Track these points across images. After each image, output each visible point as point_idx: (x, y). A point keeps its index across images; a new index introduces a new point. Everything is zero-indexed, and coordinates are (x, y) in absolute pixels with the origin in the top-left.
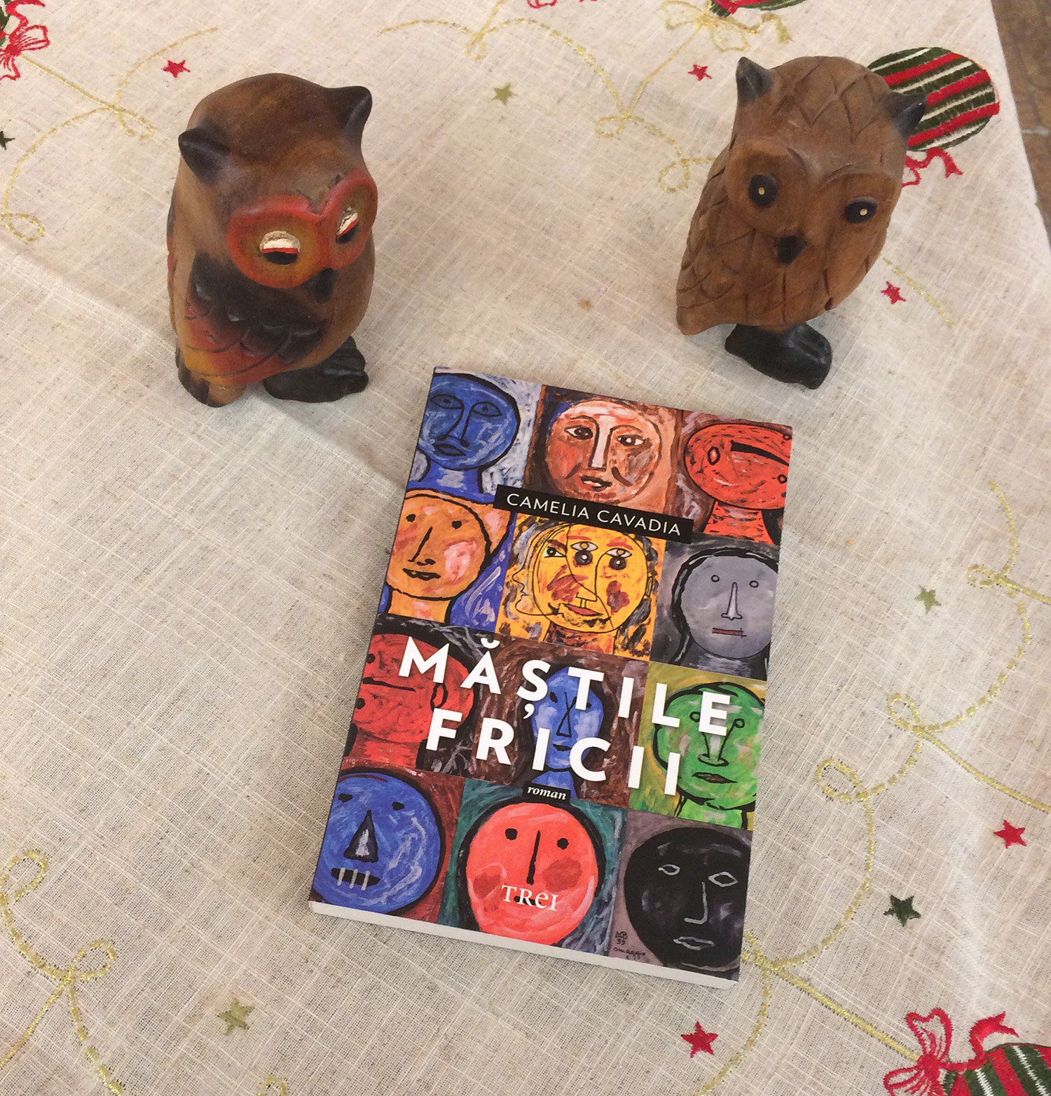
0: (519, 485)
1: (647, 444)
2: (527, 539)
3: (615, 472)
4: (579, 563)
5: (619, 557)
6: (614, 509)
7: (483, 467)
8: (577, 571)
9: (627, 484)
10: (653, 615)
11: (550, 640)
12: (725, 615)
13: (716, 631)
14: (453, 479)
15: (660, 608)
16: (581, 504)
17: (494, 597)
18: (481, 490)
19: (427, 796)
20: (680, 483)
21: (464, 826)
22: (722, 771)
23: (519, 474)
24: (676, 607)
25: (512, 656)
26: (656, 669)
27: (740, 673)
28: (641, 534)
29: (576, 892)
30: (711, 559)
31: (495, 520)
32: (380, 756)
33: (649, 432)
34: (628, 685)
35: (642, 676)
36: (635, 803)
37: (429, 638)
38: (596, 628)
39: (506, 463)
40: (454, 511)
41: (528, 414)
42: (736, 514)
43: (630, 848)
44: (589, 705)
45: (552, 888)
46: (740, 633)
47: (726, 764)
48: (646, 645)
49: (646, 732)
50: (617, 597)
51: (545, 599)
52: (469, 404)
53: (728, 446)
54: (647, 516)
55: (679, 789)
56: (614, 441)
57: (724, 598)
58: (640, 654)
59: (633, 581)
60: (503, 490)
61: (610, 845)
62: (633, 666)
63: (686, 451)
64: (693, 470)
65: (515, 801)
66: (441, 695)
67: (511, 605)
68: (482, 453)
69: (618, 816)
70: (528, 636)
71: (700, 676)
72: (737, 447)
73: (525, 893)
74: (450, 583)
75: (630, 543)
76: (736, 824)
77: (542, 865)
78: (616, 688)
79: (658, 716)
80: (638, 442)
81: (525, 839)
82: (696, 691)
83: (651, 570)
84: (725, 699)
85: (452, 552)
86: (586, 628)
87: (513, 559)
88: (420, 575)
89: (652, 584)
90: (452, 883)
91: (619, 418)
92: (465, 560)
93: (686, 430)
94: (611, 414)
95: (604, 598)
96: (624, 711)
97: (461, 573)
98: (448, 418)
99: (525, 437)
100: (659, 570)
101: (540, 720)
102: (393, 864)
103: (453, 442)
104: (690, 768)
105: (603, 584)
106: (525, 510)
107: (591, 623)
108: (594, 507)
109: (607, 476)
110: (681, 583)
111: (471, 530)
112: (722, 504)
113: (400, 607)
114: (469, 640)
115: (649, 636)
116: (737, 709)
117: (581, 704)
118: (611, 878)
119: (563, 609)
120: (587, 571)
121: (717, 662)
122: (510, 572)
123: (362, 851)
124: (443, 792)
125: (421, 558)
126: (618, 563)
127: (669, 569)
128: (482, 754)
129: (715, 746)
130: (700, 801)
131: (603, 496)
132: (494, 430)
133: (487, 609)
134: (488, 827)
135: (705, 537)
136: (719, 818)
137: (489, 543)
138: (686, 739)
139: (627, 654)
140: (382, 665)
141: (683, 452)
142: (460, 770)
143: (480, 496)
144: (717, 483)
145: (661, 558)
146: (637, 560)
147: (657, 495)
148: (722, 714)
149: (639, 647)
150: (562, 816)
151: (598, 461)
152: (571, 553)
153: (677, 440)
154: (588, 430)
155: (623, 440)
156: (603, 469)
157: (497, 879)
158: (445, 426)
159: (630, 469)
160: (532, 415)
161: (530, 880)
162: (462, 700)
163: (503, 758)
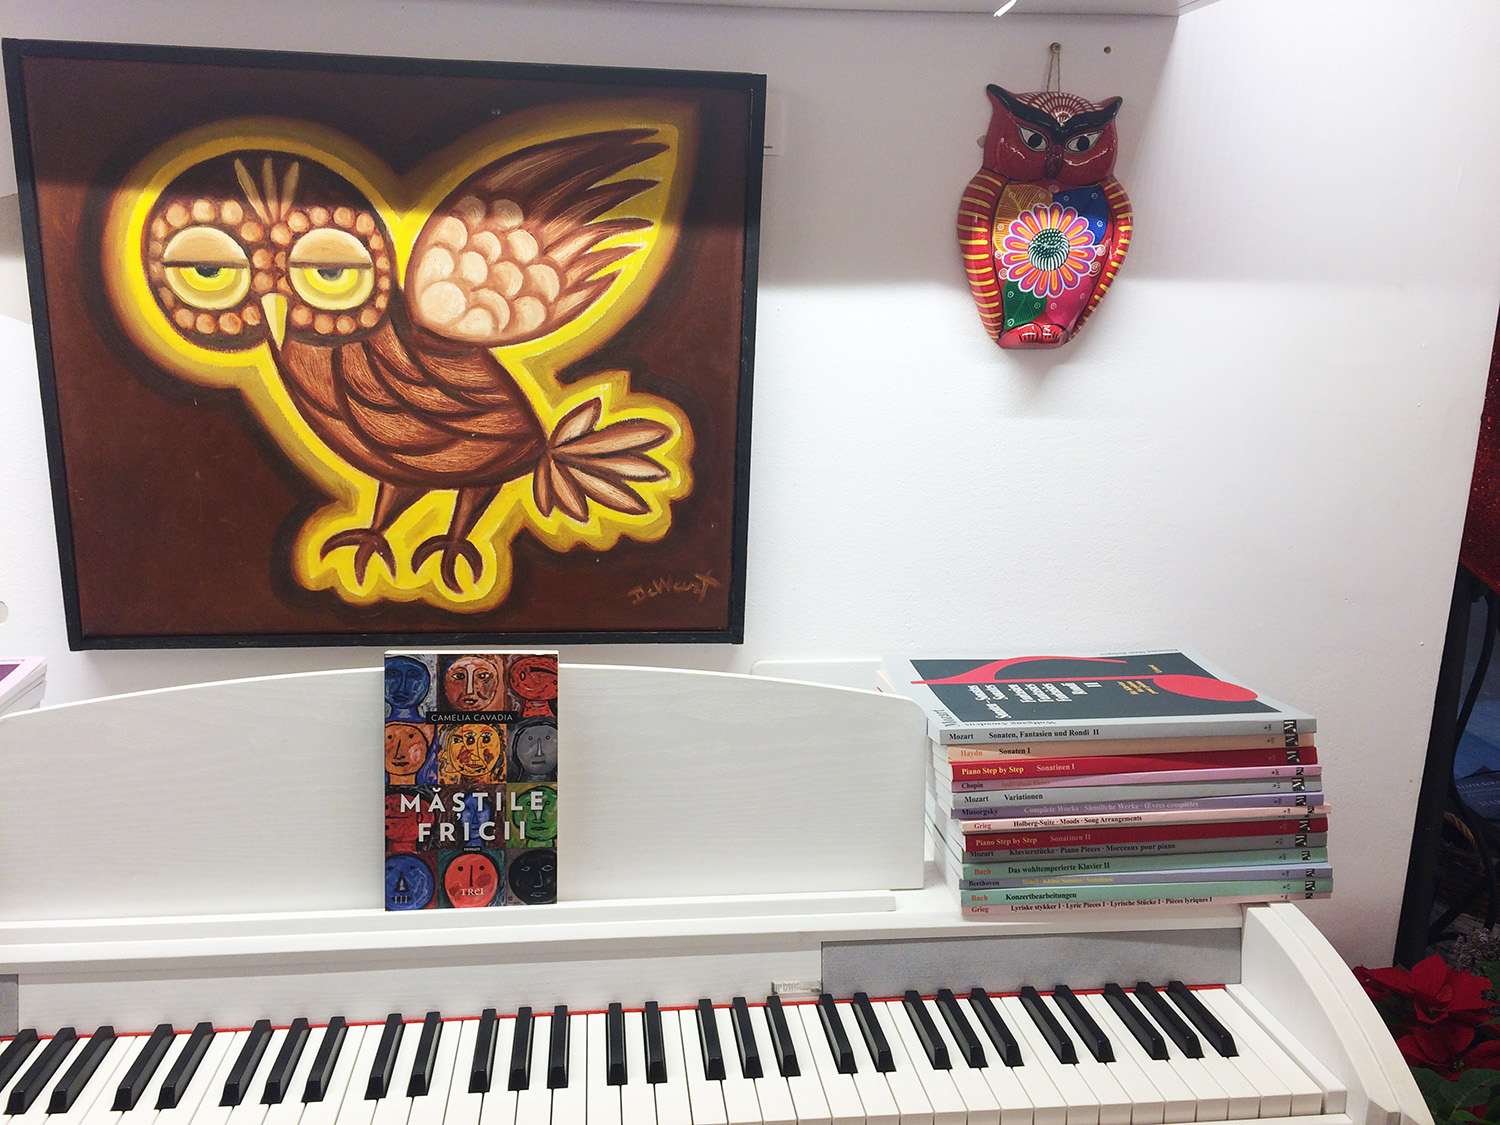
0: (435, 710)
1: (491, 675)
2: (444, 736)
3: (478, 693)
4: (469, 744)
5: (487, 737)
6: (481, 713)
7: (417, 704)
8: (469, 748)
9: (485, 699)
10: (505, 762)
11: (462, 782)
12: (536, 755)
13: (533, 763)
14: (405, 713)
15: (508, 759)
16: (465, 713)
17: (435, 768)
18: (419, 716)
19: (423, 861)
20: (509, 694)
21: (441, 870)
22: (542, 825)
23: (434, 704)
24: (515, 755)
25: (448, 793)
26: (510, 786)
27: (545, 780)
28: (495, 723)
29: (490, 885)
30: (527, 729)
31: (428, 730)
32: (399, 848)
33: (491, 669)
34: (499, 795)
35: (504, 791)
36: (508, 845)
37: (410, 793)
38: (481, 773)
39: (428, 700)
40: (408, 729)
41: (433, 672)
42: (536, 704)
43: (509, 864)
44: (483, 808)
45: (480, 886)
46: (544, 762)
47: (544, 821)
48: (504, 776)
49: (509, 815)
50: (488, 756)
51: (457, 764)
52: (404, 673)
53: (529, 670)
54: (496, 713)
55: (526, 836)
56: (476, 678)
57: (535, 746)
58: (502, 781)
59: (494, 747)
60: (429, 714)
61: (501, 864)
62: (500, 787)
63: (510, 674)
64: (514, 685)
65: (461, 855)
66: (421, 817)
67: (443, 770)
68: (416, 697)
69: (503, 853)
70: (452, 783)
71: (530, 786)
72: (533, 670)
73: (470, 891)
74: (414, 765)
75: (491, 729)
76: (551, 845)
77: (475, 878)
78: (494, 798)
79: (514, 807)
80: (487, 676)
81: (466, 870)
82: (528, 792)
83: (501, 739)
84: (541, 793)
85: (412, 749)
86: (477, 774)
87: (440, 748)
88: (400, 764)
89: (503, 747)
90: (441, 893)
91: (476, 665)
92: (419, 753)
93: (508, 665)
94: (472, 663)
95: (482, 757)
96: (499, 808)
97: (418, 759)
98: (396, 681)
99: (434, 685)
100: (505, 739)
101: (464, 819)
102: (416, 891)
103: (401, 694)
104: (529, 827)
105: (481, 751)
106: (441, 722)
107: (479, 771)
108: (471, 714)
109: (475, 697)
110: (515, 743)
111: (419, 737)
112: (529, 700)
113: (395, 781)
114: (428, 790)
115: (505, 772)
116: (546, 797)
117: (480, 809)
118: (503, 877)
119: (466, 767)
120: (474, 746)
121: (535, 777)
122: (440, 754)
123: (402, 889)
124: (430, 858)
125: (398, 756)
126: (486, 740)
127: (509, 738)
128: (443, 839)
129: (539, 815)
130: (534, 839)
131: (476, 707)
132: (419, 683)
133: (432, 774)
134: (451, 868)
135: (525, 719)
136: (543, 844)
137: (428, 742)
138: (526, 814)
139: (496, 782)
140: (392, 809)
141: (508, 676)
142: (435, 847)
143: (419, 720)
144: (528, 690)
145: (505, 734)
146: (495, 737)
147: (499, 702)
148: (540, 800)
149: (501, 778)
150: (480, 857)
151: (470, 691)
152: (465, 739)
153: (505, 670)
154: (463, 674)
155: (480, 677)
156: (473, 694)
157: (458, 888)
158: (396, 686)
159: (485, 691)
160: (435, 672)
161: (471, 885)
162: (430, 818)
163: (452, 839)
